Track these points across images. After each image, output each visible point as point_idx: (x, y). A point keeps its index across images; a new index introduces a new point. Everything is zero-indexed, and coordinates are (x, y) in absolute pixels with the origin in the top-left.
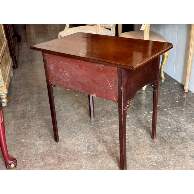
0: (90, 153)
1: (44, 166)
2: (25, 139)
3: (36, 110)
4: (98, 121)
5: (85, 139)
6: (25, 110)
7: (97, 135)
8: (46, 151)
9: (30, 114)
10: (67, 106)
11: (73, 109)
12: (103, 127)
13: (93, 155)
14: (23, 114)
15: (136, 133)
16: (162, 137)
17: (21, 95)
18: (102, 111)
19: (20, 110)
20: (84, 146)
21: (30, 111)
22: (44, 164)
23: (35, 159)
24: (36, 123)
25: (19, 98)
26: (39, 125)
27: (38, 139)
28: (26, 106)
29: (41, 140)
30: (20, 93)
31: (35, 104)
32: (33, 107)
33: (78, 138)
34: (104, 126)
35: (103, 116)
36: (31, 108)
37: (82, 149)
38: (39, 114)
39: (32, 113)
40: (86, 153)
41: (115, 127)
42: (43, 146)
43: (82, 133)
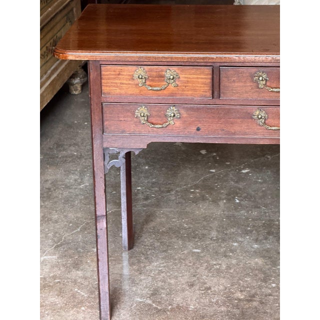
0: (149, 302)
3: (86, 186)
4: (226, 241)
5: (161, 272)
6: (60, 183)
7: (198, 271)
8: (54, 277)
9: (66, 194)
10: (169, 191)
11: (181, 200)
12: (226, 256)
13: (157, 308)
14: (49, 189)
17: (70, 145)
18: (253, 220)
19: (47, 181)
20: (146, 287)
21: (67, 187)
24: (66, 216)
25: (64, 150)
26: (70, 222)
27: (51, 250)
28: (68, 172)
29: (54, 254)
30: (72, 139)
32: (82, 179)
33: (145, 267)
34: (230, 256)
35: (247, 233)
36: (76, 180)
37: (139, 291)
39: (71, 190)
40: (141, 302)
41: (257, 263)
42: (53, 267)
43: (163, 258)
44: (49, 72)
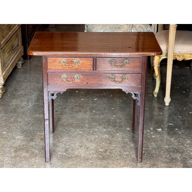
0: (65, 154)
1: (15, 157)
2: (7, 132)
3: (30, 107)
4: (92, 128)
5: (67, 142)
6: (19, 106)
7: (83, 141)
8: (23, 145)
9: (22, 110)
10: (65, 108)
11: (71, 112)
12: (93, 134)
13: (68, 157)
14: (15, 108)
15: (125, 146)
16: (152, 154)
17: (21, 90)
18: (102, 119)
19: (13, 105)
20: (62, 148)
21: (22, 107)
22: (15, 155)
23: (9, 150)
24: (24, 120)
25: (18, 92)
26: (26, 122)
27: (20, 134)
28: (22, 101)
29: (22, 136)
30: (21, 87)
31: (32, 101)
32: (28, 104)
33: (60, 140)
34: (95, 134)
35: (100, 125)
36: (25, 105)
37: (60, 150)
38: (31, 112)
39: (24, 109)
40: (61, 154)
41: (106, 137)
42: (22, 141)
43: (67, 136)
44: (11, 59)
